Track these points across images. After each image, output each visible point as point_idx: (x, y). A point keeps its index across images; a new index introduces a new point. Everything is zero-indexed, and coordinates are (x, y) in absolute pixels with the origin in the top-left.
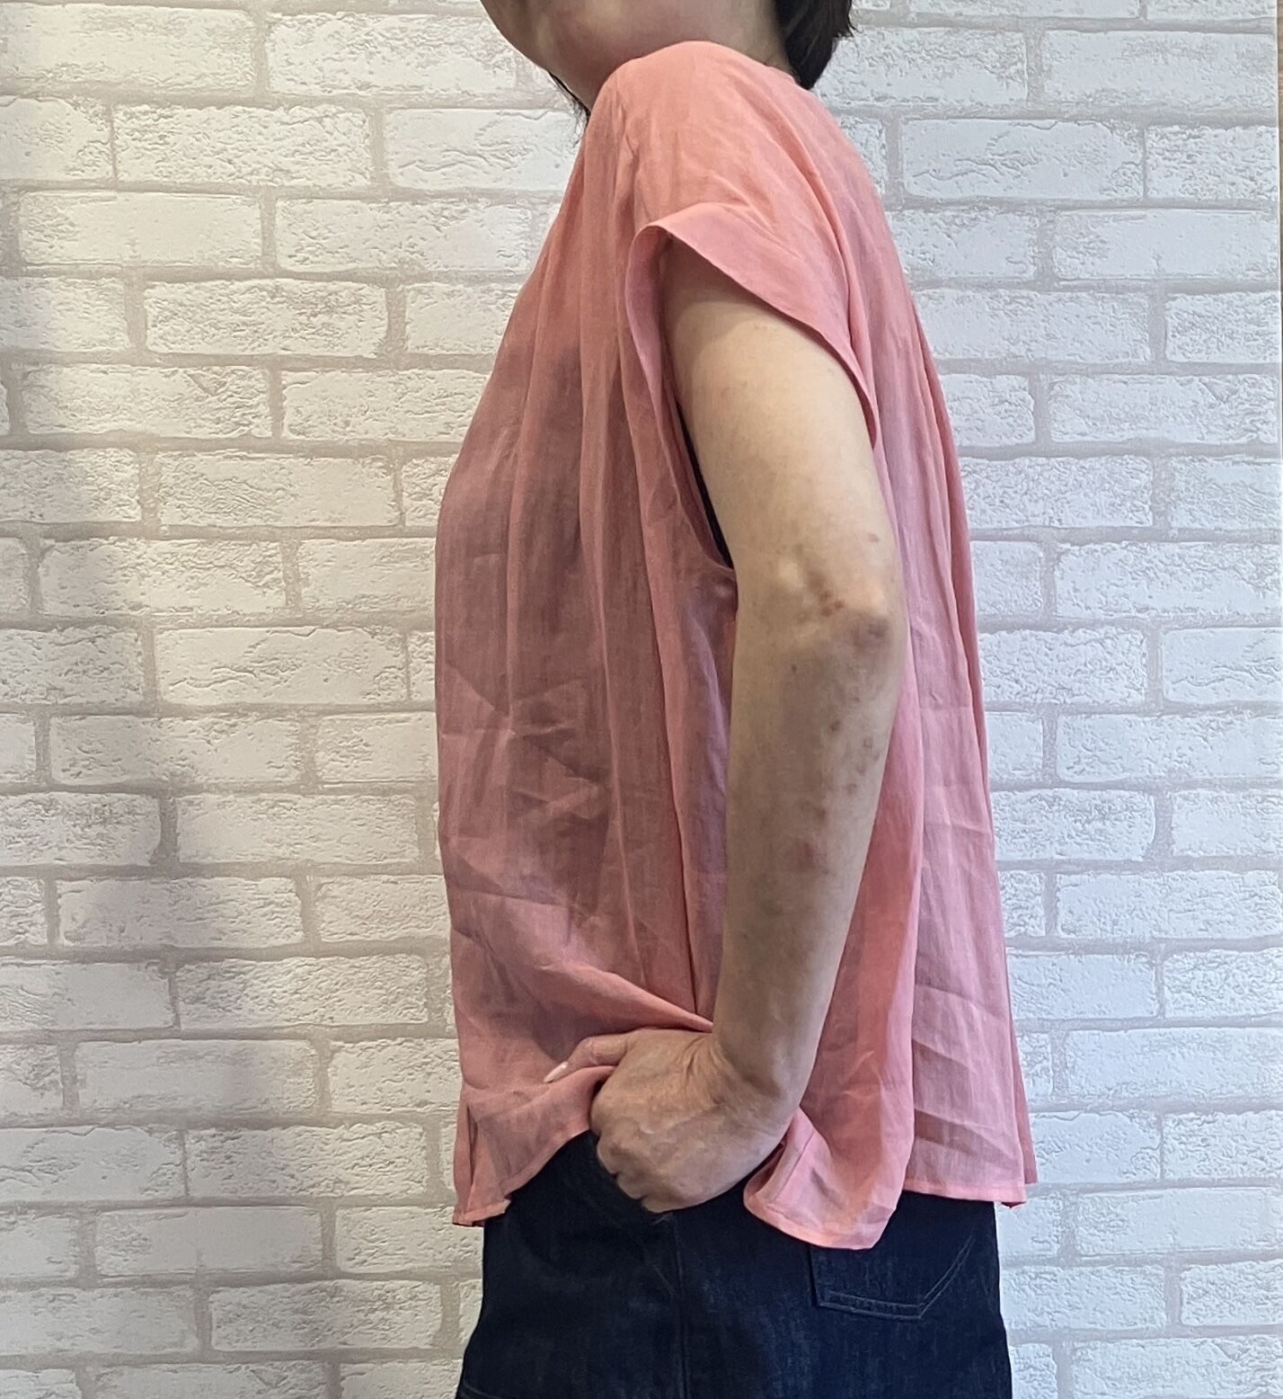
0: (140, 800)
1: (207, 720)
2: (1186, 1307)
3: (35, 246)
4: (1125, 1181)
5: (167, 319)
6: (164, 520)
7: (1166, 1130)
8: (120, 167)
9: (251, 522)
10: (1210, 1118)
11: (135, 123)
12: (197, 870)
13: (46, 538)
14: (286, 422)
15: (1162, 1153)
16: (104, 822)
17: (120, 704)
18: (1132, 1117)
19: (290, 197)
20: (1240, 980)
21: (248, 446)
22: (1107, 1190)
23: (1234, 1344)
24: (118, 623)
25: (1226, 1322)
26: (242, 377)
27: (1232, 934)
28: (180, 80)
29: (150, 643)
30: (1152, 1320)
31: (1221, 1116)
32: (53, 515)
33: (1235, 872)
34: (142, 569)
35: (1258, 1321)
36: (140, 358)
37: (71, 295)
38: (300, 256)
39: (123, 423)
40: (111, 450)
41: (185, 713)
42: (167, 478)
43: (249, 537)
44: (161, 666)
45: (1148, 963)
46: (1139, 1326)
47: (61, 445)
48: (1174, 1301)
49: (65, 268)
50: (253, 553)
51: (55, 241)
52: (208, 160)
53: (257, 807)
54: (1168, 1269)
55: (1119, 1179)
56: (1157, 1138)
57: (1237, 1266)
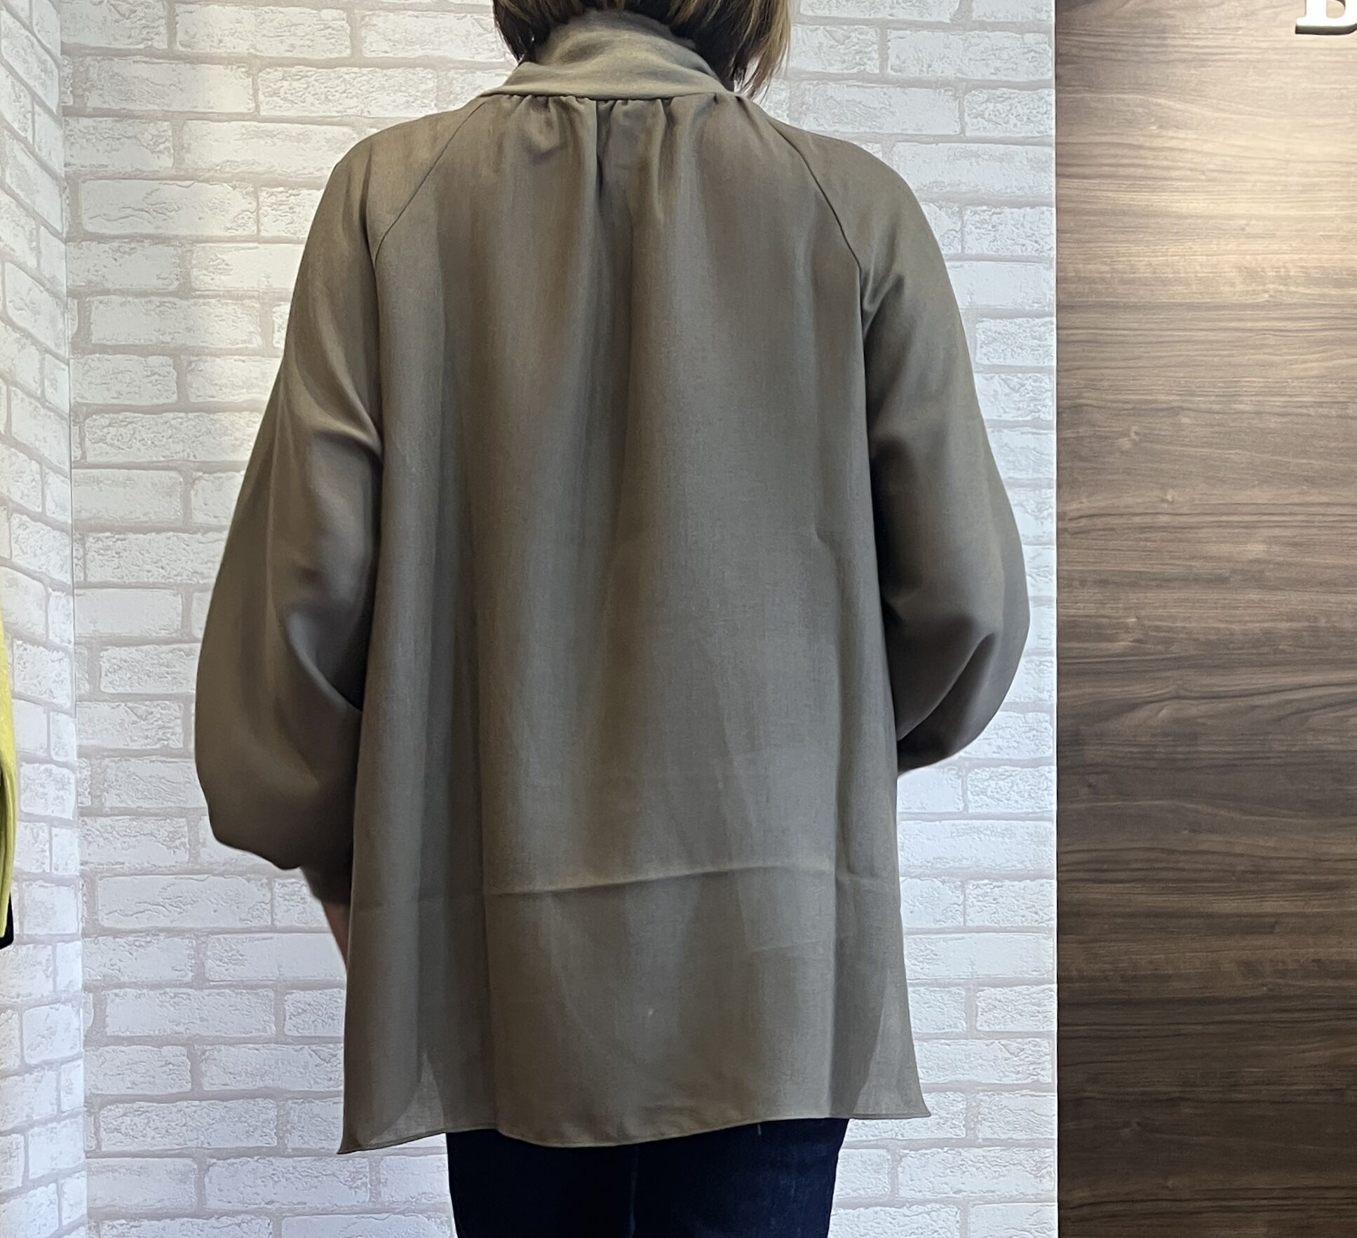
2: (980, 1018)
3: (202, 279)
4: (938, 926)
7: (968, 891)
8: (262, 228)
10: (999, 884)
11: (273, 200)
13: (198, 470)
15: (965, 908)
18: (943, 882)
20: (1022, 788)
22: (924, 933)
23: (1014, 1045)
25: (1008, 1028)
27: (1015, 756)
28: (306, 172)
30: (955, 1026)
31: (1007, 883)
32: (202, 457)
33: (1019, 713)
35: (1033, 1029)
37: (223, 311)
40: (246, 414)
45: (957, 774)
46: (946, 1030)
47: (209, 409)
48: (971, 1012)
49: (221, 293)
51: (217, 277)
54: (968, 990)
55: (933, 926)
56: (962, 897)
57: (1017, 989)
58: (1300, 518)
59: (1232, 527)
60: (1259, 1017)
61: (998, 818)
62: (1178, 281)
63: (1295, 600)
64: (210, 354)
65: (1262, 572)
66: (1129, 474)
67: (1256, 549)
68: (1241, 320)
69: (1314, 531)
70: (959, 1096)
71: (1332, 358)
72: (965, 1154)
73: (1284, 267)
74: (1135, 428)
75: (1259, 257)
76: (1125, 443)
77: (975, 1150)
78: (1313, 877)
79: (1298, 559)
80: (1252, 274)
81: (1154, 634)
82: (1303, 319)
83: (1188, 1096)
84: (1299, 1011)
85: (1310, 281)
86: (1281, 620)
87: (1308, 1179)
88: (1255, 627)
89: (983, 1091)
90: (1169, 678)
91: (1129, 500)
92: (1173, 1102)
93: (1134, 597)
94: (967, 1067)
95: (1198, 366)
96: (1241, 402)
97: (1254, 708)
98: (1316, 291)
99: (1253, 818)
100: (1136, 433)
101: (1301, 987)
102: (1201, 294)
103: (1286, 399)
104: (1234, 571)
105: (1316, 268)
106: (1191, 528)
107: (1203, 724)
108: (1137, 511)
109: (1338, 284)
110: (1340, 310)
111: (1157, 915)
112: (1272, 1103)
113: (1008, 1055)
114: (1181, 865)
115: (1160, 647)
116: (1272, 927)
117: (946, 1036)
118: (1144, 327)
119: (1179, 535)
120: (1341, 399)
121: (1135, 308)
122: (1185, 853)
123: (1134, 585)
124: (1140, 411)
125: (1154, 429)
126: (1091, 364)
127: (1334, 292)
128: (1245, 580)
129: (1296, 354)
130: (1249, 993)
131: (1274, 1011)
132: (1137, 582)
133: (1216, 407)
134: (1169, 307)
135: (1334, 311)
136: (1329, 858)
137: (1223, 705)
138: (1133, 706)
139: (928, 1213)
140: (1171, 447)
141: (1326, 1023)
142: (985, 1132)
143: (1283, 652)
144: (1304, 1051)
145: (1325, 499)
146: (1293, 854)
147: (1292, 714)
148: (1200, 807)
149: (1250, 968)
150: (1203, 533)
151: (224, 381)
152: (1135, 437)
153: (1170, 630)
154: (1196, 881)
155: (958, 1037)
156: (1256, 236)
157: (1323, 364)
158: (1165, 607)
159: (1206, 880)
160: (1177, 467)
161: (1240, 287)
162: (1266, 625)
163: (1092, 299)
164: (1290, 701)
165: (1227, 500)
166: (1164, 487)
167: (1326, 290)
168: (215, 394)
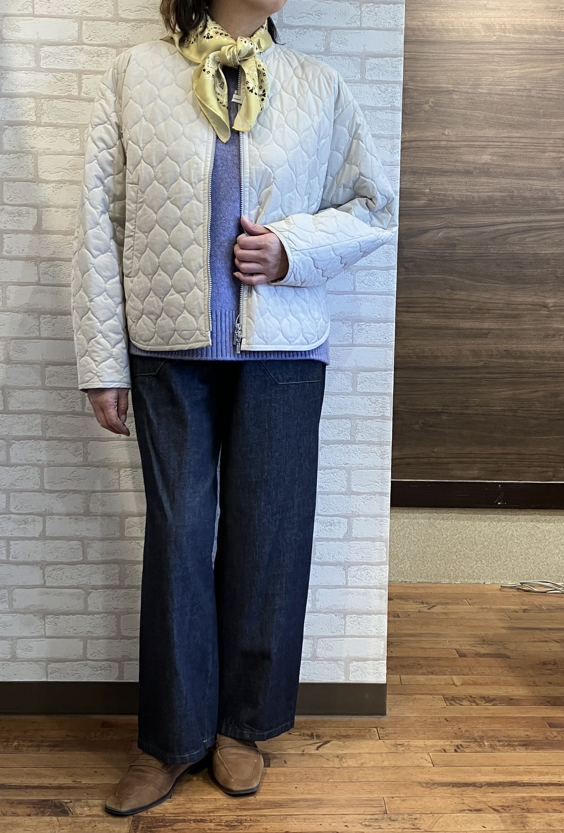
0: (31, 209)
1: (54, 184)
2: (359, 386)
3: (7, 34)
5: (47, 57)
6: (43, 121)
7: (354, 328)
8: (35, 10)
9: (70, 122)
10: (369, 324)
12: (48, 232)
13: (6, 125)
14: (83, 91)
15: (353, 336)
16: (19, 216)
17: (26, 179)
18: (343, 323)
19: (87, 20)
20: (381, 280)
21: (70, 98)
23: (373, 398)
24: (27, 153)
25: (371, 391)
26: (69, 76)
27: (379, 265)
29: (36, 160)
30: (347, 389)
31: (372, 324)
32: (8, 118)
34: (35, 136)
35: (382, 391)
36: (38, 69)
37: (18, 49)
38: (90, 39)
39: (32, 89)
40: (27, 98)
41: (47, 182)
42: (45, 108)
43: (69, 127)
44: (39, 167)
45: (351, 273)
46: (343, 391)
47: (11, 96)
48: (354, 383)
49: (16, 41)
50: (70, 132)
51: (14, 33)
52: (62, 8)
53: (68, 213)
54: (353, 373)
55: (338, 343)
56: (351, 330)
57: (375, 373)
58: (507, 144)
59: (476, 148)
60: (479, 376)
61: (369, 294)
62: (454, 30)
63: (504, 182)
64: (11, 70)
65: (488, 169)
66: (428, 121)
67: (486, 158)
68: (483, 49)
69: (513, 150)
70: (348, 421)
71: (525, 68)
72: (350, 447)
73: (504, 24)
74: (432, 100)
75: (492, 19)
76: (426, 107)
77: (355, 446)
78: (506, 312)
79: (505, 163)
80: (489, 27)
81: (437, 197)
82: (512, 49)
83: (444, 411)
84: (498, 373)
85: (516, 31)
86: (497, 192)
87: (498, 450)
88: (484, 195)
89: (359, 419)
90: (443, 218)
91: (428, 134)
92: (439, 413)
93: (429, 180)
94: (351, 407)
95: (462, 71)
96: (482, 89)
97: (482, 233)
98: (518, 36)
99: (480, 284)
100: (432, 102)
101: (499, 362)
102: (464, 36)
103: (502, 87)
104: (476, 168)
105: (519, 25)
106: (456, 148)
107: (458, 240)
108: (432, 139)
109: (529, 33)
110: (529, 45)
111: (434, 328)
112: (484, 415)
113: (371, 403)
114: (446, 305)
115: (440, 204)
116: (487, 334)
117: (342, 394)
118: (438, 51)
119: (451, 151)
120: (528, 88)
121: (434, 43)
122: (448, 299)
123: (429, 174)
124: (435, 92)
125: (441, 100)
126: (413, 69)
127: (526, 36)
128: (480, 173)
129: (508, 66)
130: (475, 365)
131: (486, 373)
132: (431, 172)
133: (469, 91)
134: (449, 42)
135: (528, 45)
136: (514, 303)
137: (467, 231)
138: (426, 231)
139: (333, 473)
140: (448, 109)
141: (510, 379)
142: (359, 437)
143: (496, 206)
144: (499, 392)
145: (519, 135)
146: (498, 301)
147: (501, 236)
148: (457, 279)
149: (475, 353)
150: (461, 150)
151: (17, 83)
152: (431, 103)
153: (445, 195)
154: (453, 313)
155: (348, 394)
156: (491, 9)
157: (522, 71)
158: (443, 184)
159: (457, 313)
160: (450, 119)
161: (483, 34)
162: (489, 194)
163: (413, 38)
164: (499, 230)
165: (473, 135)
166: (444, 128)
167: (522, 36)
168: (13, 88)
